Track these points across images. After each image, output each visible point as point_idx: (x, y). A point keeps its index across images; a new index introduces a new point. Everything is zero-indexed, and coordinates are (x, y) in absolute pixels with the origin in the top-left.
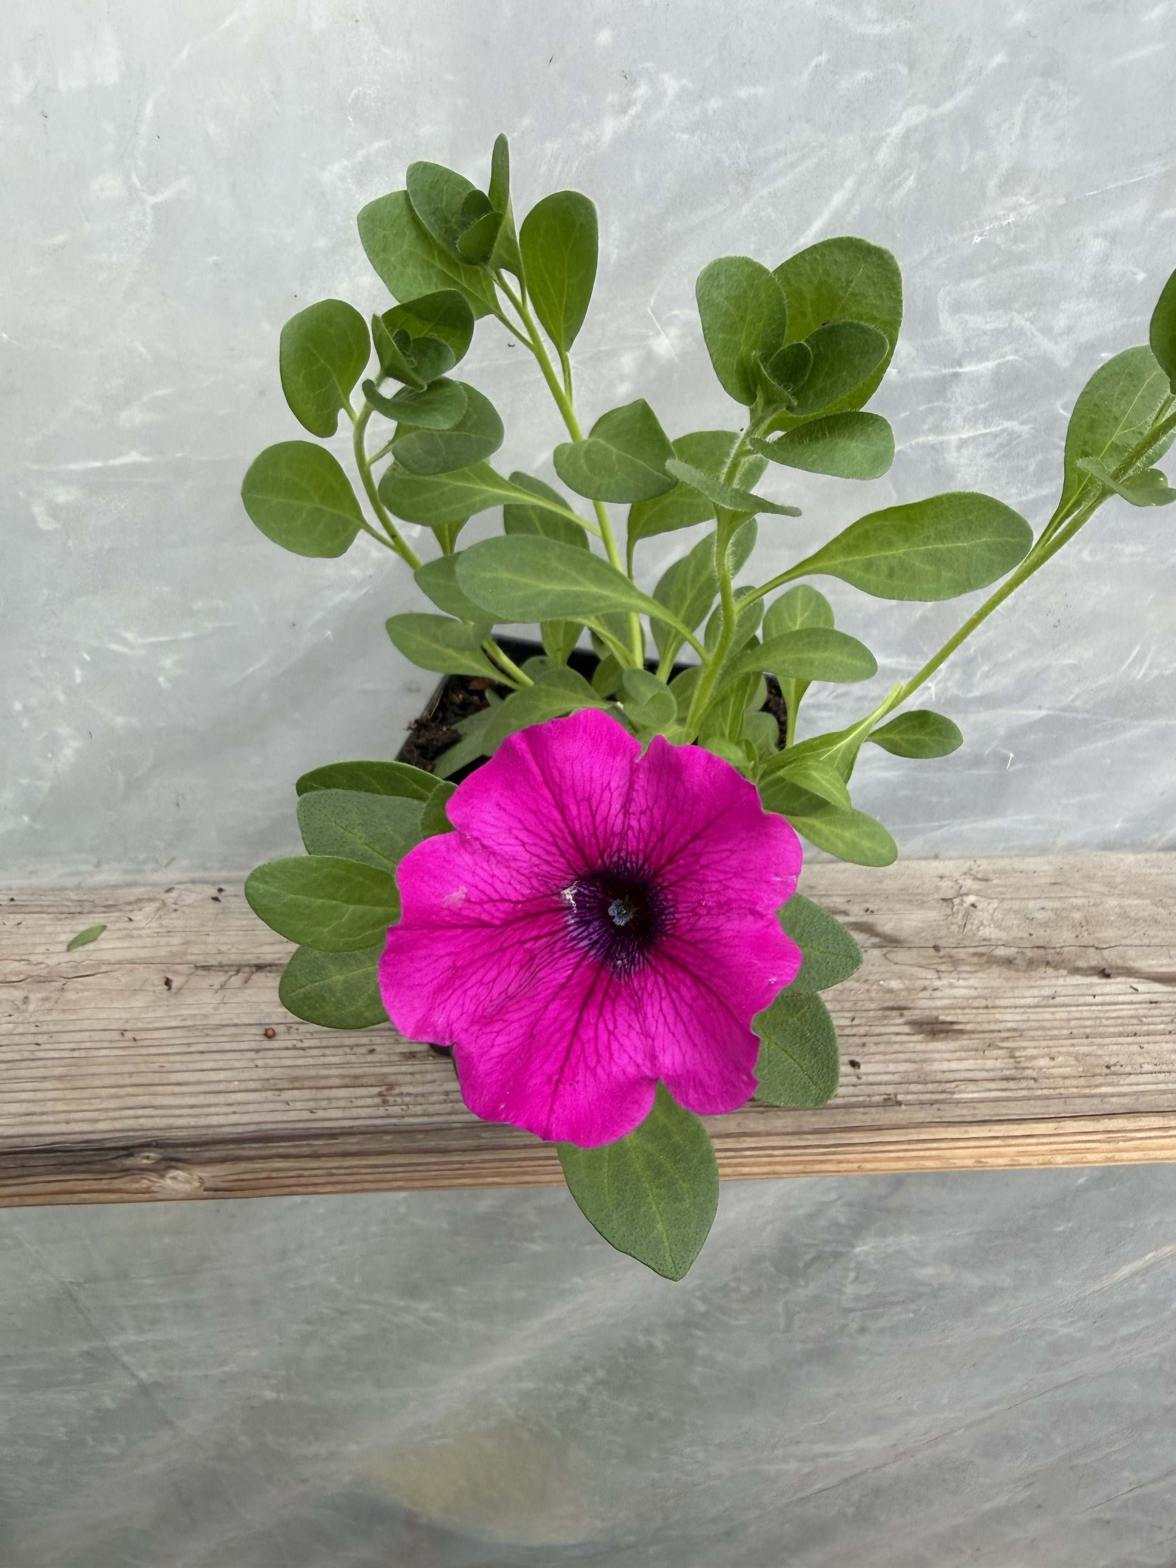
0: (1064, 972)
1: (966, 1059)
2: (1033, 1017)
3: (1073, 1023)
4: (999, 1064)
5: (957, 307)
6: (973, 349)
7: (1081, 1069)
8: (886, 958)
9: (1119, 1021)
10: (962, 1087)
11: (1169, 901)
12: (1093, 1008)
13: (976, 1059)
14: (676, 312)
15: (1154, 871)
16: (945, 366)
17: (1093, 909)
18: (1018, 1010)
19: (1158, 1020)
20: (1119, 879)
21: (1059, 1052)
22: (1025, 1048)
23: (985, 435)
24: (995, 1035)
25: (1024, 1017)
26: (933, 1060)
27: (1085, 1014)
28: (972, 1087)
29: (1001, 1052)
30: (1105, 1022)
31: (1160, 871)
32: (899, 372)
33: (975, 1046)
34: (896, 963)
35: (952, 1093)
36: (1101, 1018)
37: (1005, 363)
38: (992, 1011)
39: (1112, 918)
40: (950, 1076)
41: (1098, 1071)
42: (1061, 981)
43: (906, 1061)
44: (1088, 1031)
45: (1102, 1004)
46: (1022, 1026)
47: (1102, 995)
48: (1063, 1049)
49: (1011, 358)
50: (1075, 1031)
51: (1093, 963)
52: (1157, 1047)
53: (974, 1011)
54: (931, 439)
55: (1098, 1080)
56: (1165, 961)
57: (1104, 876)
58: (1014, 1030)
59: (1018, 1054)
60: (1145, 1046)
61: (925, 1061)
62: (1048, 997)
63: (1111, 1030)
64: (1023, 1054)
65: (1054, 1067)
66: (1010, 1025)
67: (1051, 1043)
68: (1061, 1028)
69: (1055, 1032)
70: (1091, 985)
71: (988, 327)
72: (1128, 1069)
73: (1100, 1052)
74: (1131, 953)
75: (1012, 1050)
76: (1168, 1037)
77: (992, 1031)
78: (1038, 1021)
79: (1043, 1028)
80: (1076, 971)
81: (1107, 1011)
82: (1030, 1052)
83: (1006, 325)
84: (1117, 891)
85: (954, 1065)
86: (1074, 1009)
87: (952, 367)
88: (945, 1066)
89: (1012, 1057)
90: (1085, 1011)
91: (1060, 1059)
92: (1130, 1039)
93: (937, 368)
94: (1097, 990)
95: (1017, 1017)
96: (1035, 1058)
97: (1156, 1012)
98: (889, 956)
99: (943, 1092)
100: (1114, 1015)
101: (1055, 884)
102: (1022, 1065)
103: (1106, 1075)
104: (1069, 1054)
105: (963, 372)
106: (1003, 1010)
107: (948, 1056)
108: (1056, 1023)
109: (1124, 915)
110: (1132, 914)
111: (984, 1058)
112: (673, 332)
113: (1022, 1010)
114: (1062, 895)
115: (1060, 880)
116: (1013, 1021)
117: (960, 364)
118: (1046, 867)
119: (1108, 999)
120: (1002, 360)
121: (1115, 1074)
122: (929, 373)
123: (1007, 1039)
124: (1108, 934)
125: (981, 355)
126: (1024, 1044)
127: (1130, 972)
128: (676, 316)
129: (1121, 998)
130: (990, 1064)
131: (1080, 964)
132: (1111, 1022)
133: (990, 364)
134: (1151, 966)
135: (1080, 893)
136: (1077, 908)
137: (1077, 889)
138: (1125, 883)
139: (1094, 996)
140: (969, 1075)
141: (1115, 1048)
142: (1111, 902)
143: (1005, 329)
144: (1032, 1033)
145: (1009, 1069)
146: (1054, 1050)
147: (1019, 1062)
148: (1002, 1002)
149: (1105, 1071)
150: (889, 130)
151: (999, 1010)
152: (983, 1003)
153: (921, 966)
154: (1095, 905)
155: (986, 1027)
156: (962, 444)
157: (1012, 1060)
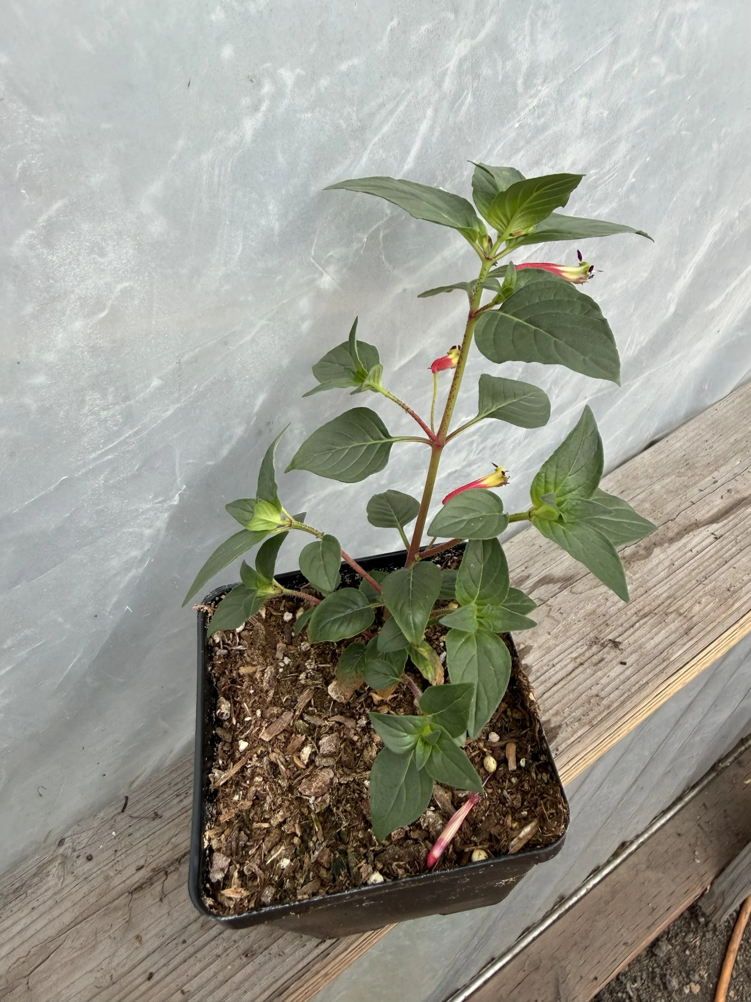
0: (666, 545)
1: (659, 632)
2: (672, 582)
3: (693, 574)
4: (677, 624)
7: (717, 600)
8: (573, 593)
9: (713, 558)
10: (670, 651)
11: (683, 470)
12: (696, 558)
13: (664, 628)
15: (662, 456)
17: (652, 497)
18: (662, 584)
19: (729, 546)
20: (650, 471)
21: (700, 597)
22: (682, 605)
24: (662, 607)
25: (668, 586)
26: (644, 643)
27: (696, 564)
28: (675, 648)
29: (673, 615)
30: (707, 563)
31: (666, 455)
33: (657, 620)
34: (581, 593)
35: (668, 659)
36: (704, 562)
38: (650, 592)
39: (665, 496)
40: (660, 647)
41: (726, 596)
42: (669, 551)
43: (631, 654)
44: (703, 574)
45: (698, 553)
46: (671, 592)
47: (694, 547)
48: (701, 594)
50: (698, 578)
51: (676, 530)
52: (740, 563)
53: (642, 598)
55: (730, 601)
56: (707, 508)
57: (643, 473)
58: (669, 597)
59: (682, 611)
60: (735, 566)
61: (640, 647)
62: (670, 566)
63: (713, 566)
64: (684, 609)
65: (705, 607)
66: (664, 595)
67: (692, 594)
68: (690, 581)
69: (689, 586)
70: (685, 545)
72: (738, 585)
73: (719, 584)
74: (689, 512)
75: (677, 610)
76: (741, 553)
77: (659, 605)
78: (676, 584)
79: (682, 586)
80: (672, 541)
81: (704, 555)
82: (687, 606)
84: (655, 479)
85: (657, 639)
86: (687, 565)
88: (653, 643)
89: (681, 615)
90: (693, 563)
91: (703, 600)
92: (726, 567)
94: (690, 546)
95: (665, 588)
96: (690, 608)
97: (724, 542)
98: (574, 590)
99: (664, 661)
100: (708, 556)
101: (622, 492)
102: (688, 618)
103: (732, 595)
104: (705, 594)
106: (655, 588)
107: (649, 636)
108: (686, 579)
109: (669, 492)
110: (672, 488)
111: (667, 625)
113: (664, 582)
114: (631, 497)
115: (623, 489)
116: (664, 592)
118: (611, 484)
119: (698, 548)
121: (735, 592)
123: (669, 606)
124: (669, 507)
126: (680, 603)
127: (697, 525)
129: (704, 544)
130: (673, 626)
131: (670, 534)
132: (710, 561)
134: (703, 515)
135: (639, 491)
136: (643, 501)
137: (635, 489)
138: (655, 471)
139: (691, 550)
140: (667, 642)
141: (723, 576)
142: (657, 487)
144: (679, 593)
145: (685, 624)
146: (697, 597)
147: (685, 617)
148: (650, 584)
149: (729, 593)
150: (447, 66)
151: (652, 590)
152: (642, 590)
153: (595, 587)
154: (651, 494)
155: (654, 604)
157: (681, 618)
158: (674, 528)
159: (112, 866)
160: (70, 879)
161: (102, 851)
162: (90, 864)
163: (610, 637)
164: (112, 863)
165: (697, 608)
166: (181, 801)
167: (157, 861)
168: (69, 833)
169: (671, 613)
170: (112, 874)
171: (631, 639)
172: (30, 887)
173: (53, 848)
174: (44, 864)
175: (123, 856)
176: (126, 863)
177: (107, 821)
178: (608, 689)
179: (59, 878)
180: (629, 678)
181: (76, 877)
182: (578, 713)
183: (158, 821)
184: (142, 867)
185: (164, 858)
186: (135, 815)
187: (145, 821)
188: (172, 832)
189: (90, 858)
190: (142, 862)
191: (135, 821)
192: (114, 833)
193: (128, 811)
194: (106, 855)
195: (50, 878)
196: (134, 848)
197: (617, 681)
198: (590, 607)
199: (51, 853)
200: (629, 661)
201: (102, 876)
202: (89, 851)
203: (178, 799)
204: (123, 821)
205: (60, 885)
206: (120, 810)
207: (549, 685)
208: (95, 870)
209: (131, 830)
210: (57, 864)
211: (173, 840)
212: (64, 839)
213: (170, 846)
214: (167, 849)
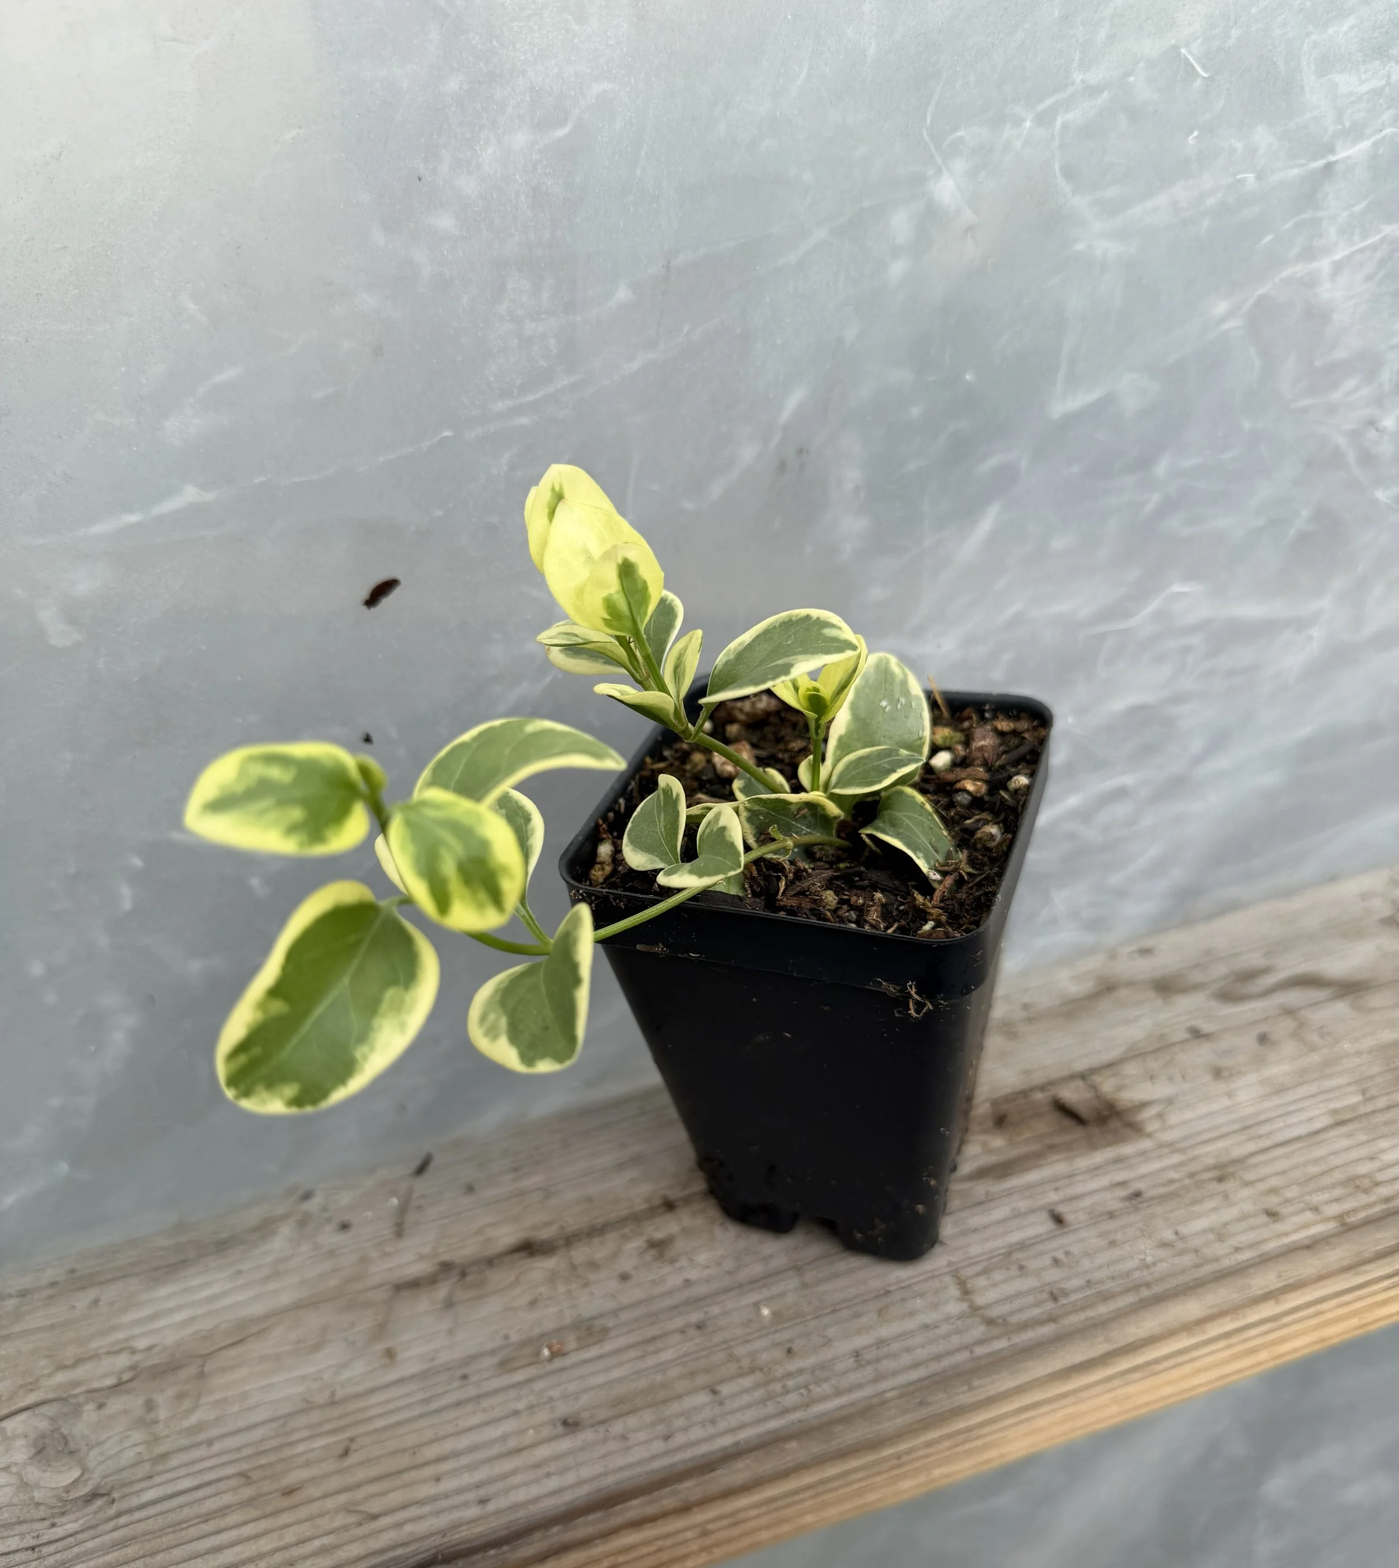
5: (1326, 64)
6: (1347, 124)
14: (959, 134)
16: (1314, 158)
23: (1362, 250)
32: (1259, 177)
37: (1384, 138)
49: (1388, 131)
54: (1299, 269)
71: (1364, 89)
83: (1384, 82)
87: (1323, 157)
93: (1303, 161)
105: (1336, 162)
112: (960, 165)
117: (1332, 150)
120: (1379, 136)
122: (1295, 171)
125: (1355, 132)
128: (961, 140)
133: (1365, 145)
143: (1383, 88)
156: (1338, 268)
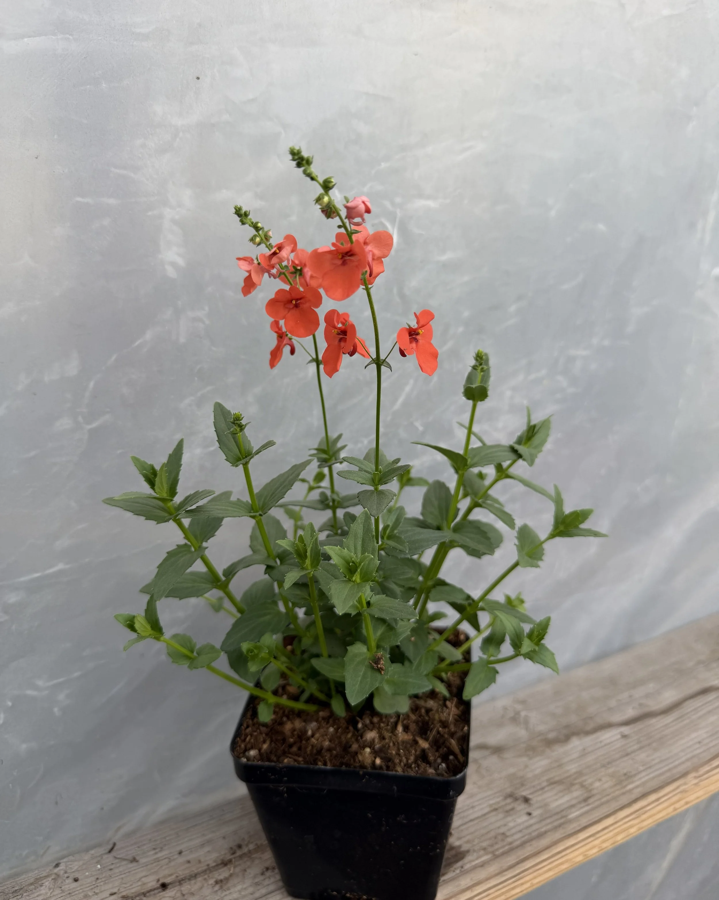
158: (591, 726)
159: (92, 889)
160: (57, 891)
161: (87, 877)
162: (75, 884)
163: (524, 794)
164: (93, 887)
165: (597, 784)
166: (156, 853)
167: (127, 892)
168: (65, 860)
169: (576, 784)
170: (90, 894)
171: (539, 798)
172: (26, 891)
173: (51, 868)
174: (41, 878)
175: (102, 884)
176: (103, 888)
177: (97, 857)
178: (514, 831)
179: (50, 889)
180: (531, 826)
181: (63, 891)
182: (484, 844)
183: (135, 864)
184: (115, 893)
185: (133, 891)
186: (118, 856)
187: (125, 863)
188: (144, 874)
189: (76, 880)
190: (115, 890)
191: (117, 861)
192: (99, 866)
193: (113, 853)
194: (89, 880)
195: (42, 888)
196: (112, 880)
197: (522, 827)
198: (512, 770)
199: (48, 871)
200: (535, 813)
201: (82, 894)
202: (77, 875)
203: (153, 852)
204: (108, 859)
205: (49, 894)
206: (107, 850)
207: (466, 820)
208: (78, 889)
209: (112, 867)
210: (50, 879)
211: (143, 879)
212: (60, 863)
213: (140, 883)
214: (137, 885)
